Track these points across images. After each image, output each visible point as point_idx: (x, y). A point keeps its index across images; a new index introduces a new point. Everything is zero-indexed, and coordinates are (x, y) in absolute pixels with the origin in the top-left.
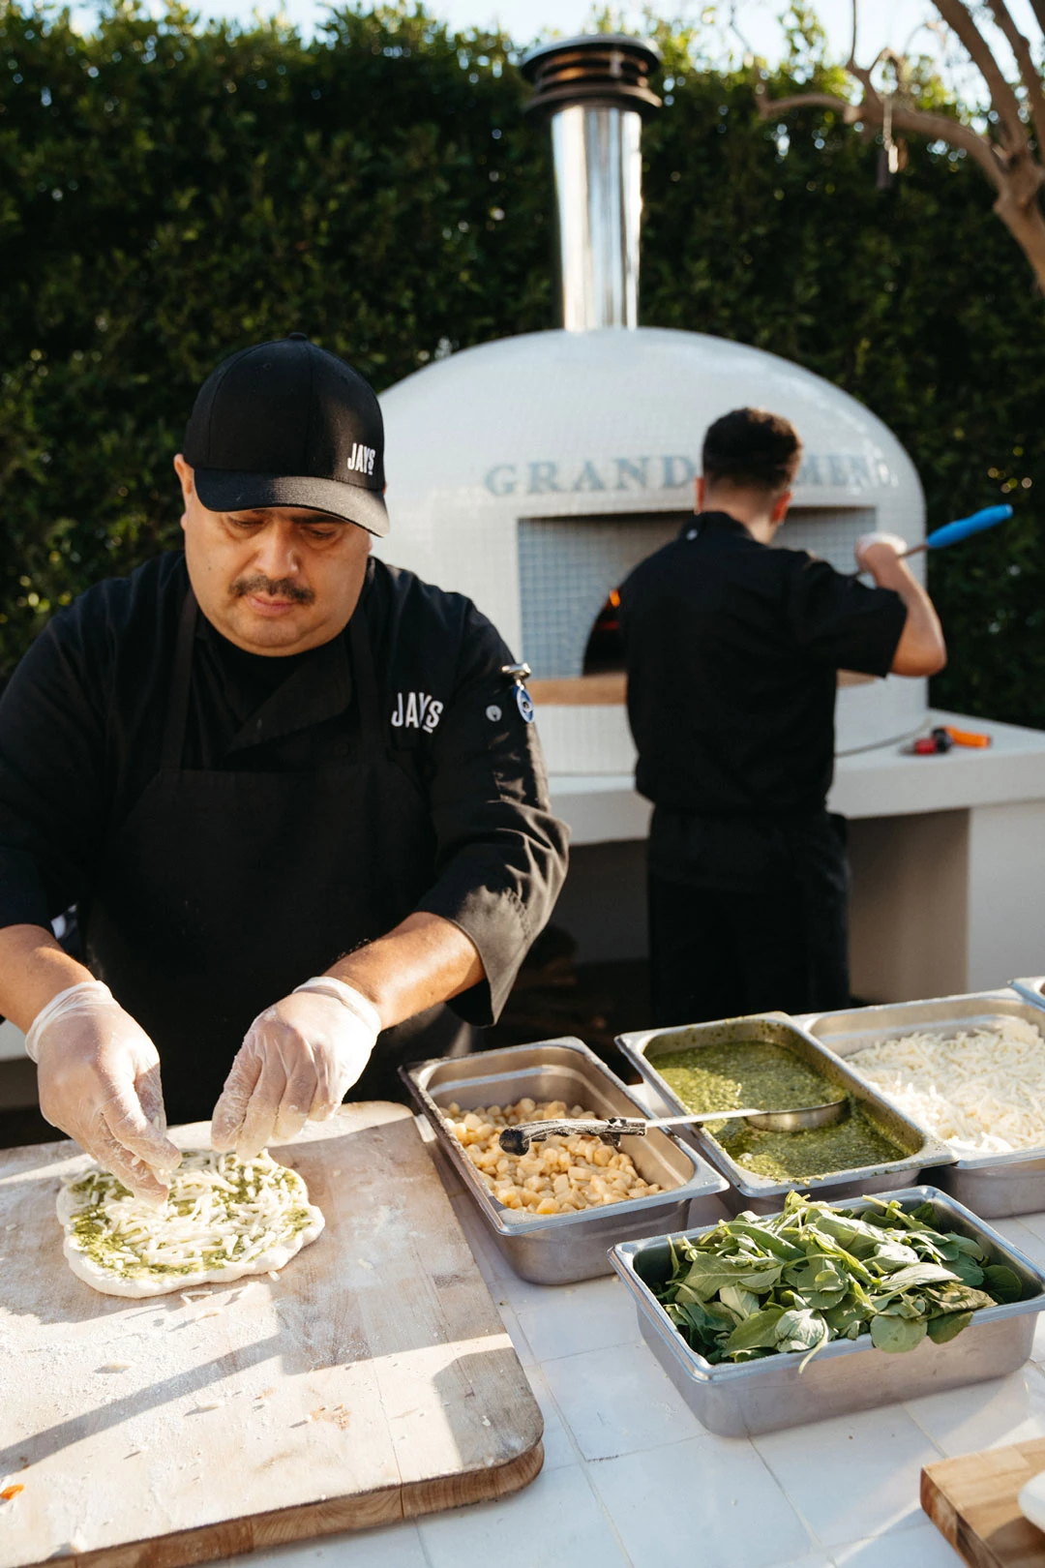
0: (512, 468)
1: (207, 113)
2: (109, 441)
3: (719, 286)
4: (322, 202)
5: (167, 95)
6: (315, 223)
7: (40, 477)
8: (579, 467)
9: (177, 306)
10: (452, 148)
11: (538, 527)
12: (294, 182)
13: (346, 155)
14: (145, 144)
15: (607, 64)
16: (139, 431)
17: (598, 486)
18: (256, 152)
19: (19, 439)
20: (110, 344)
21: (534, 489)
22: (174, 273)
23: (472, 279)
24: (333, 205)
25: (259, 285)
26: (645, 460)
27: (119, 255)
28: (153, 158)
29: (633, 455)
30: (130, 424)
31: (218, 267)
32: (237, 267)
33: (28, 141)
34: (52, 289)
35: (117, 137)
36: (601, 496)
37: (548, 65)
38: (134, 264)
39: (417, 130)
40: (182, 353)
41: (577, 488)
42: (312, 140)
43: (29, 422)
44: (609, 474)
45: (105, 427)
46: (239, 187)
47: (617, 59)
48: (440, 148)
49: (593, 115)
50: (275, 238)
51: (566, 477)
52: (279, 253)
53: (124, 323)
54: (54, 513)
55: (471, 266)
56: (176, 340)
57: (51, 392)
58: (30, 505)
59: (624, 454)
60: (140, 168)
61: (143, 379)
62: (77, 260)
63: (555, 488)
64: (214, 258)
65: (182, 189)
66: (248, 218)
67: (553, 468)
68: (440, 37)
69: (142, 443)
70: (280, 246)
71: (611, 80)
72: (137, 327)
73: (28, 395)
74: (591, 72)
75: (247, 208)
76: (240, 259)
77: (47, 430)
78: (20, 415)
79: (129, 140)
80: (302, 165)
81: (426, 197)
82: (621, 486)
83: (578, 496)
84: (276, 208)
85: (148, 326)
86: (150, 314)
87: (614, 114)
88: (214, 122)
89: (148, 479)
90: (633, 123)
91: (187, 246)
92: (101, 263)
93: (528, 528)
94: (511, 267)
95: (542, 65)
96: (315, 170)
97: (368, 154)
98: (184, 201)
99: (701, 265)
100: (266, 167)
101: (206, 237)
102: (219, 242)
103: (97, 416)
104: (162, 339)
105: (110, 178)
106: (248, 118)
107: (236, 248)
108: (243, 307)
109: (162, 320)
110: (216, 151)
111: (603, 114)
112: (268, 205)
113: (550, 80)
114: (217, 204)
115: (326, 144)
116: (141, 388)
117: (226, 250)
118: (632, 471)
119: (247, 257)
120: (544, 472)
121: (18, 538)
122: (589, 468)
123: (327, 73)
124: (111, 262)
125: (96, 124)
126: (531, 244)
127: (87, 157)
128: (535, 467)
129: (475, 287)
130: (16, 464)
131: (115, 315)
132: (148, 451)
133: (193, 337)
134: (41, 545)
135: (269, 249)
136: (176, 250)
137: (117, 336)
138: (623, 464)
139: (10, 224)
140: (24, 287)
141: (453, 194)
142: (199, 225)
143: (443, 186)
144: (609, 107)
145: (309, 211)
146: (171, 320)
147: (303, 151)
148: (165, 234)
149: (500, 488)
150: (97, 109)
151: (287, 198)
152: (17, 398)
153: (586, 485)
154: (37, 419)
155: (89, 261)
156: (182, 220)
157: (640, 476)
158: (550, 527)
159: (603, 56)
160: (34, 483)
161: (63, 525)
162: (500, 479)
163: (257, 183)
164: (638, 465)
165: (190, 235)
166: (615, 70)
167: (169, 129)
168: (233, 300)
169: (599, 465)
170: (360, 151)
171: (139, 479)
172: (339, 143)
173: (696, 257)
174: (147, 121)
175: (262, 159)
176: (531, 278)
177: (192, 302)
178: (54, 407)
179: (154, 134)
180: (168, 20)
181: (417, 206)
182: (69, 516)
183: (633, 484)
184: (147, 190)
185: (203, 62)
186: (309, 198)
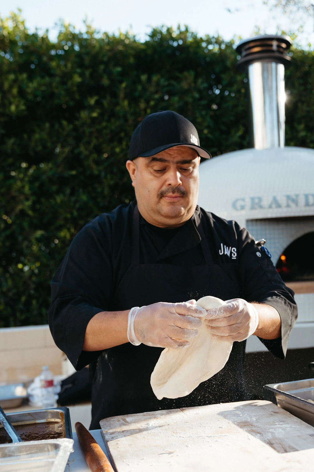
0: (243, 200)
1: (102, 67)
2: (59, 199)
3: (309, 134)
4: (147, 102)
5: (87, 60)
6: (145, 110)
7: (30, 213)
8: (271, 199)
9: (89, 143)
10: (200, 81)
11: (254, 223)
12: (137, 94)
13: (158, 84)
14: (77, 79)
15: (271, 46)
16: (72, 194)
17: (279, 206)
18: (121, 82)
19: (22, 197)
20: (60, 160)
21: (253, 208)
22: (87, 130)
23: (209, 132)
24: (152, 103)
25: (122, 135)
26: (297, 196)
27: (65, 123)
28: (80, 85)
29: (292, 193)
30: (68, 191)
31: (106, 128)
32: (113, 127)
33: (30, 78)
34: (37, 136)
35: (66, 77)
36: (280, 210)
37: (247, 46)
38: (71, 126)
39: (186, 73)
40: (90, 162)
41: (270, 207)
42: (144, 78)
43: (27, 189)
44: (283, 201)
45: (58, 192)
46: (115, 95)
47: (275, 43)
48: (195, 82)
49: (266, 65)
50: (129, 116)
51: (266, 203)
52: (130, 122)
53: (67, 150)
54: (35, 227)
55: (208, 127)
56: (87, 157)
57: (34, 179)
58: (26, 224)
59: (289, 193)
60: (75, 89)
61: (74, 173)
62: (47, 125)
63: (261, 207)
64: (104, 124)
65: (92, 97)
66: (118, 108)
67: (260, 199)
68: (195, 38)
69: (73, 199)
70: (131, 119)
71: (273, 51)
72: (72, 151)
73: (26, 179)
74: (264, 48)
75: (117, 104)
76: (115, 124)
77: (34, 194)
78: (23, 187)
79: (71, 78)
80: (139, 88)
81: (190, 100)
82: (288, 206)
83: (271, 210)
84: (129, 104)
85: (76, 151)
86: (77, 146)
87: (274, 65)
88: (104, 71)
89: (75, 213)
90: (281, 68)
91: (93, 120)
92: (57, 126)
93: (250, 223)
94: (223, 128)
95: (245, 46)
96: (145, 89)
97: (166, 83)
98: (92, 101)
99: (302, 126)
100: (126, 88)
101: (101, 115)
102: (106, 117)
103: (54, 188)
104: (82, 157)
105: (63, 92)
106: (119, 69)
107: (113, 120)
108: (115, 144)
109: (82, 148)
110: (106, 82)
111: (269, 65)
112: (126, 103)
113: (248, 52)
114: (105, 103)
115: (149, 80)
116: (73, 177)
117: (109, 121)
118: (292, 200)
119: (118, 123)
120: (256, 201)
121: (20, 238)
122: (275, 199)
123: (149, 52)
124: (61, 125)
125: (58, 72)
126: (232, 118)
127: (54, 85)
128: (253, 199)
129: (210, 136)
130: (20, 207)
131: (63, 147)
132: (76, 202)
133: (95, 156)
134: (30, 241)
135: (126, 120)
136: (89, 121)
137: (64, 155)
138: (288, 197)
139: (22, 110)
140: (25, 136)
141: (200, 99)
142: (98, 111)
143: (197, 95)
144: (271, 62)
145: (142, 105)
146: (86, 149)
147: (140, 82)
148: (84, 114)
149: (239, 208)
150: (58, 66)
151: (134, 100)
152: (22, 180)
153: (274, 206)
154: (30, 189)
155: (52, 126)
156: (91, 109)
157: (295, 201)
158: (259, 223)
159: (269, 42)
160: (28, 215)
161: (39, 233)
162: (239, 204)
163: (122, 95)
164: (294, 197)
165: (95, 115)
166: (275, 48)
167: (87, 73)
168: (111, 140)
169: (279, 198)
170: (163, 82)
171: (72, 213)
172: (155, 78)
173: (300, 123)
174: (78, 70)
175: (124, 85)
176: (233, 131)
177: (94, 142)
178: (37, 184)
179: (81, 75)
180: (87, 33)
181: (186, 103)
182: (41, 229)
183: (293, 205)
184: (77, 97)
185: (101, 48)
186: (142, 100)
